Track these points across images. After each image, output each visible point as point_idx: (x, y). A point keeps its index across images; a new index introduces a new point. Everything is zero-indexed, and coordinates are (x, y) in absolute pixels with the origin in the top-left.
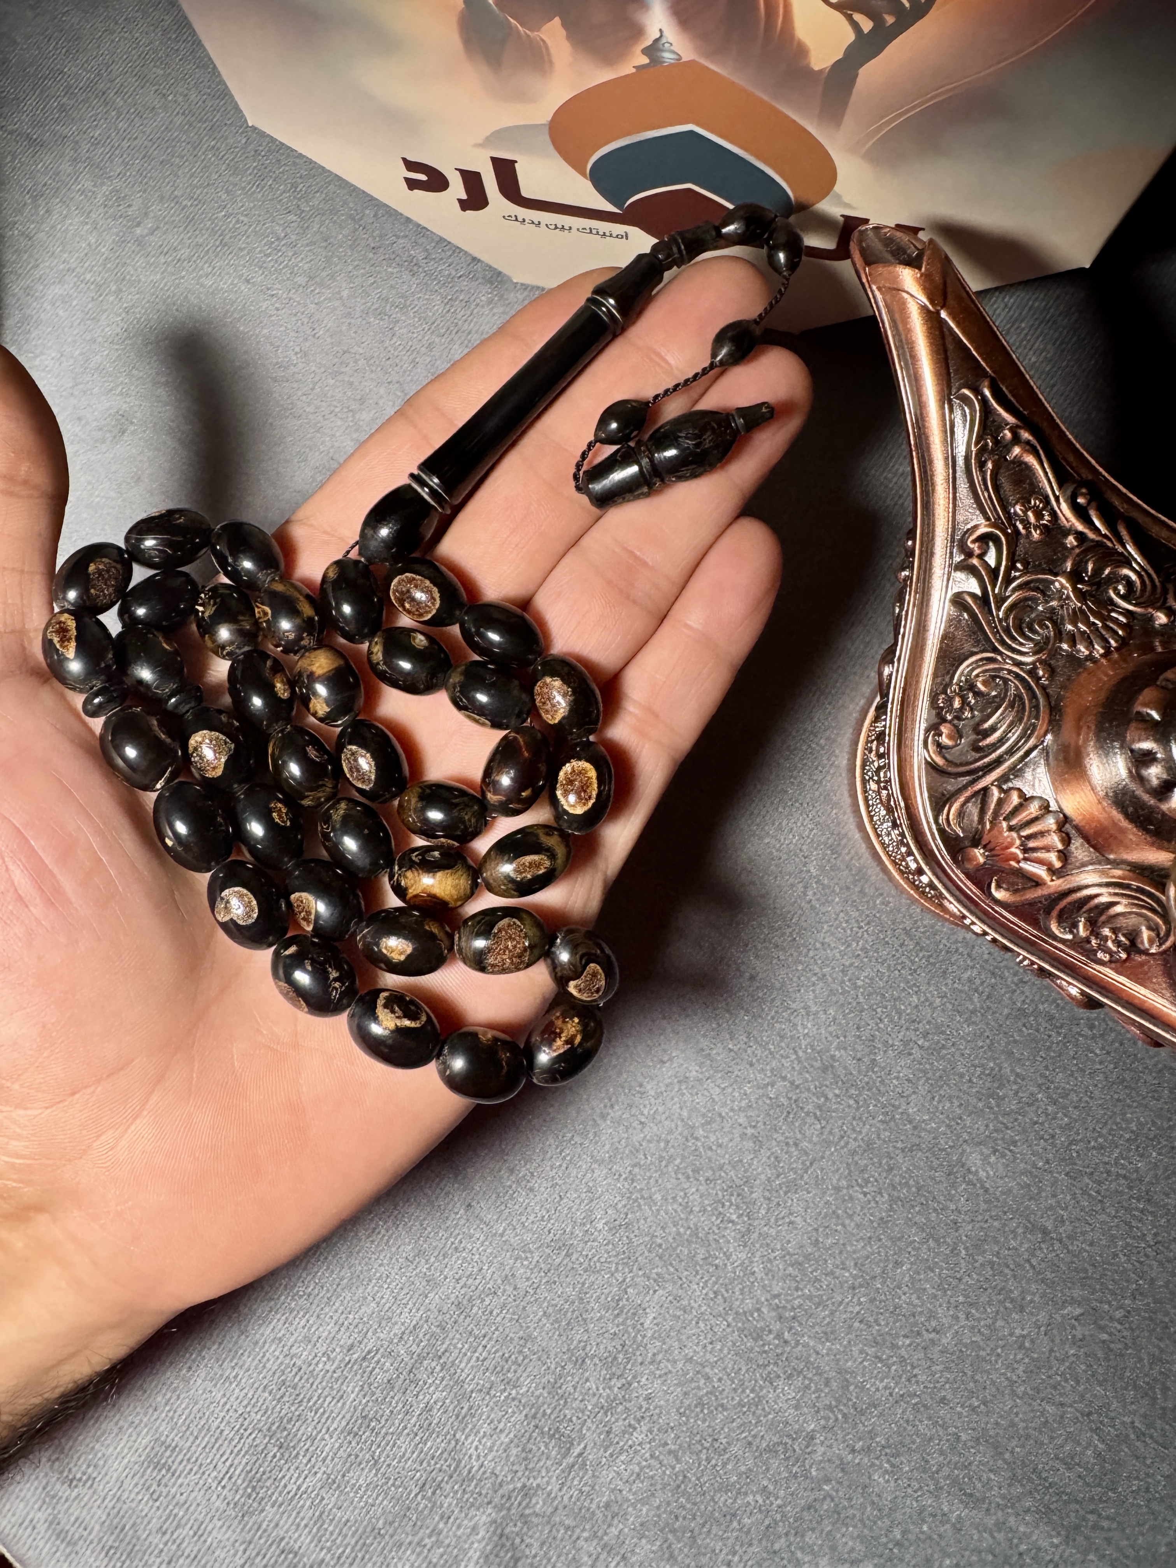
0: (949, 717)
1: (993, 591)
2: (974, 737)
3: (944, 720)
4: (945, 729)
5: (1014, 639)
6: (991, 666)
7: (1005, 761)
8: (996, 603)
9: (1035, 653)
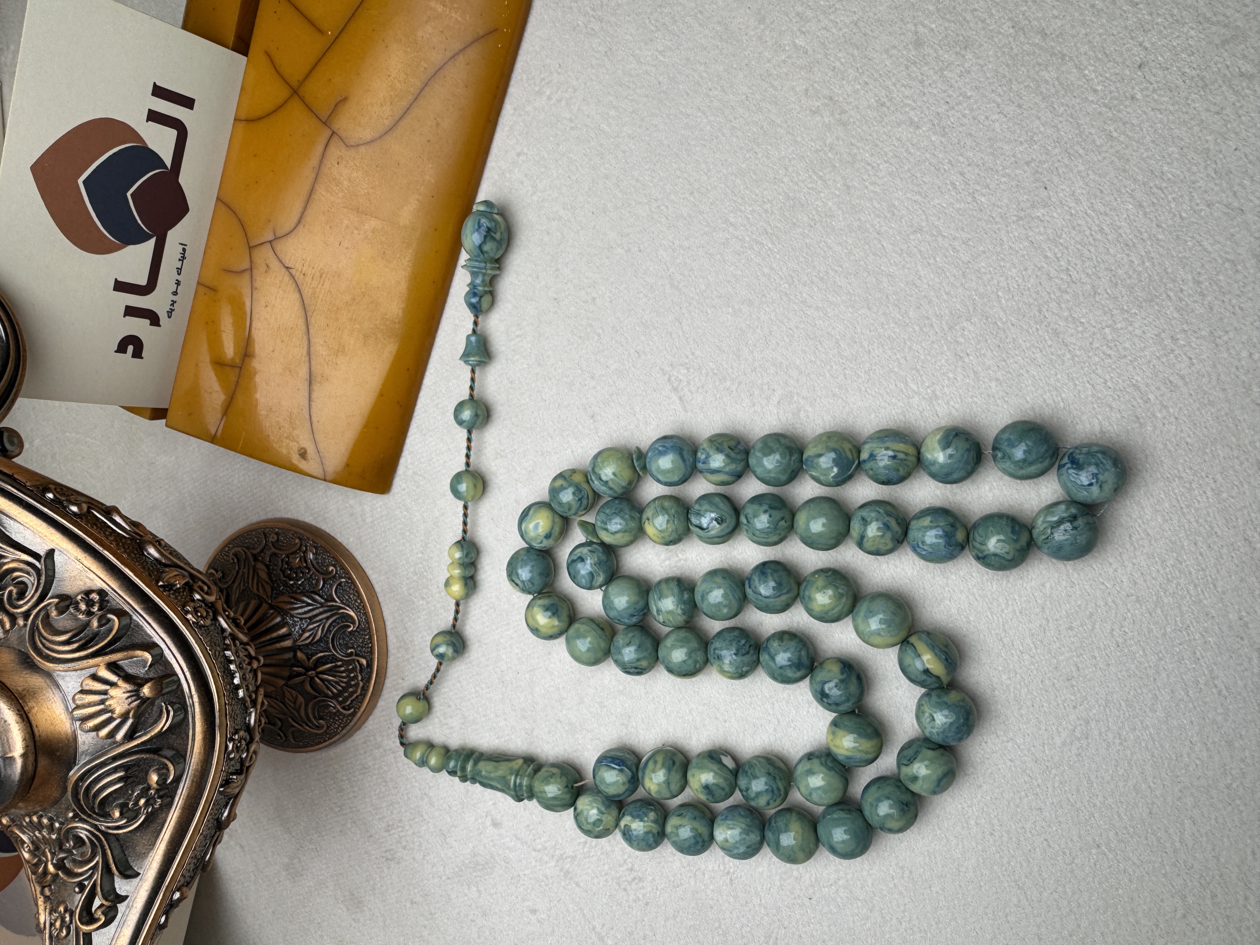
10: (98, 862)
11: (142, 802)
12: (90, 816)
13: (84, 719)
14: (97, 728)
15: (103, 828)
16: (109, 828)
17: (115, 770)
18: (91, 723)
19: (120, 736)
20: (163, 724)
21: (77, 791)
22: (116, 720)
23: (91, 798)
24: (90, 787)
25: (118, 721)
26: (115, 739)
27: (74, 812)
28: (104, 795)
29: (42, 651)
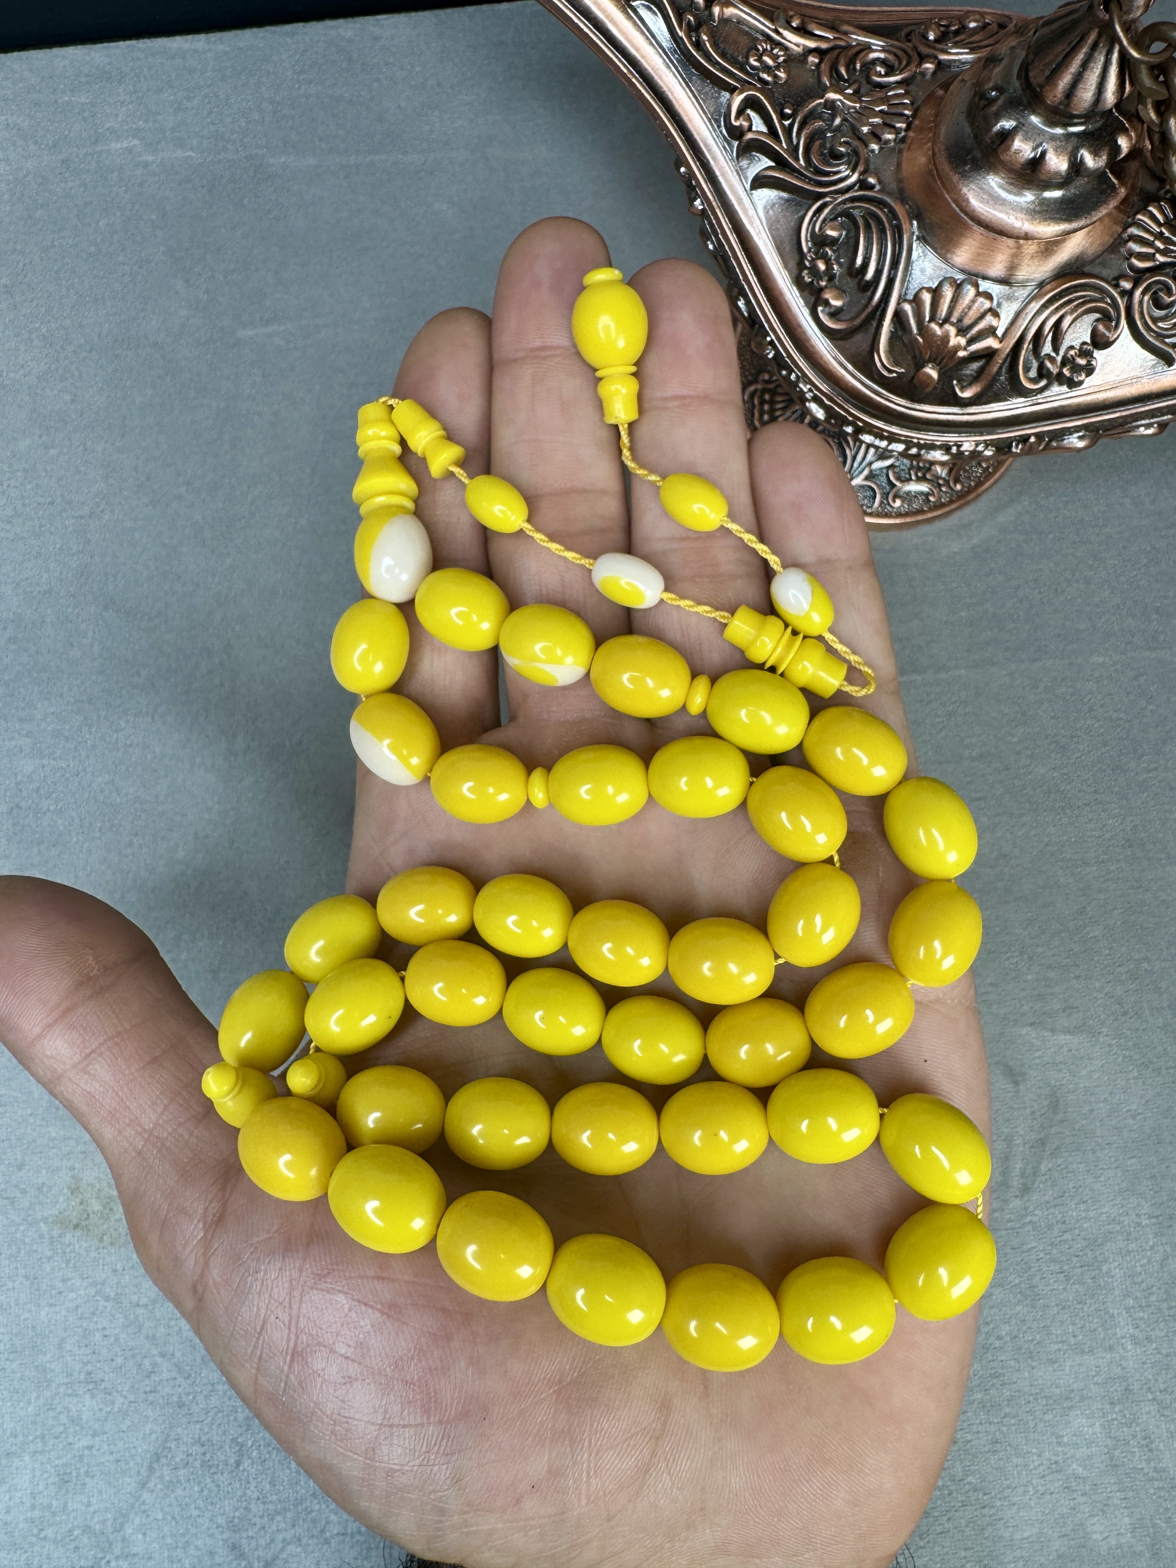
0: (823, 284)
1: (782, 147)
2: (857, 280)
3: (821, 290)
5: (827, 174)
6: (826, 211)
7: (896, 275)
8: (791, 156)
9: (853, 171)
10: (797, 159)
11: (822, 266)
12: (853, 200)
13: (958, 287)
14: (936, 293)
15: (828, 199)
16: (824, 206)
17: (878, 272)
18: (948, 293)
19: (907, 307)
20: (882, 356)
21: (890, 215)
22: (929, 321)
23: (871, 221)
24: (882, 232)
25: (926, 324)
26: (910, 302)
27: (871, 187)
28: (862, 235)
29: (1071, 293)
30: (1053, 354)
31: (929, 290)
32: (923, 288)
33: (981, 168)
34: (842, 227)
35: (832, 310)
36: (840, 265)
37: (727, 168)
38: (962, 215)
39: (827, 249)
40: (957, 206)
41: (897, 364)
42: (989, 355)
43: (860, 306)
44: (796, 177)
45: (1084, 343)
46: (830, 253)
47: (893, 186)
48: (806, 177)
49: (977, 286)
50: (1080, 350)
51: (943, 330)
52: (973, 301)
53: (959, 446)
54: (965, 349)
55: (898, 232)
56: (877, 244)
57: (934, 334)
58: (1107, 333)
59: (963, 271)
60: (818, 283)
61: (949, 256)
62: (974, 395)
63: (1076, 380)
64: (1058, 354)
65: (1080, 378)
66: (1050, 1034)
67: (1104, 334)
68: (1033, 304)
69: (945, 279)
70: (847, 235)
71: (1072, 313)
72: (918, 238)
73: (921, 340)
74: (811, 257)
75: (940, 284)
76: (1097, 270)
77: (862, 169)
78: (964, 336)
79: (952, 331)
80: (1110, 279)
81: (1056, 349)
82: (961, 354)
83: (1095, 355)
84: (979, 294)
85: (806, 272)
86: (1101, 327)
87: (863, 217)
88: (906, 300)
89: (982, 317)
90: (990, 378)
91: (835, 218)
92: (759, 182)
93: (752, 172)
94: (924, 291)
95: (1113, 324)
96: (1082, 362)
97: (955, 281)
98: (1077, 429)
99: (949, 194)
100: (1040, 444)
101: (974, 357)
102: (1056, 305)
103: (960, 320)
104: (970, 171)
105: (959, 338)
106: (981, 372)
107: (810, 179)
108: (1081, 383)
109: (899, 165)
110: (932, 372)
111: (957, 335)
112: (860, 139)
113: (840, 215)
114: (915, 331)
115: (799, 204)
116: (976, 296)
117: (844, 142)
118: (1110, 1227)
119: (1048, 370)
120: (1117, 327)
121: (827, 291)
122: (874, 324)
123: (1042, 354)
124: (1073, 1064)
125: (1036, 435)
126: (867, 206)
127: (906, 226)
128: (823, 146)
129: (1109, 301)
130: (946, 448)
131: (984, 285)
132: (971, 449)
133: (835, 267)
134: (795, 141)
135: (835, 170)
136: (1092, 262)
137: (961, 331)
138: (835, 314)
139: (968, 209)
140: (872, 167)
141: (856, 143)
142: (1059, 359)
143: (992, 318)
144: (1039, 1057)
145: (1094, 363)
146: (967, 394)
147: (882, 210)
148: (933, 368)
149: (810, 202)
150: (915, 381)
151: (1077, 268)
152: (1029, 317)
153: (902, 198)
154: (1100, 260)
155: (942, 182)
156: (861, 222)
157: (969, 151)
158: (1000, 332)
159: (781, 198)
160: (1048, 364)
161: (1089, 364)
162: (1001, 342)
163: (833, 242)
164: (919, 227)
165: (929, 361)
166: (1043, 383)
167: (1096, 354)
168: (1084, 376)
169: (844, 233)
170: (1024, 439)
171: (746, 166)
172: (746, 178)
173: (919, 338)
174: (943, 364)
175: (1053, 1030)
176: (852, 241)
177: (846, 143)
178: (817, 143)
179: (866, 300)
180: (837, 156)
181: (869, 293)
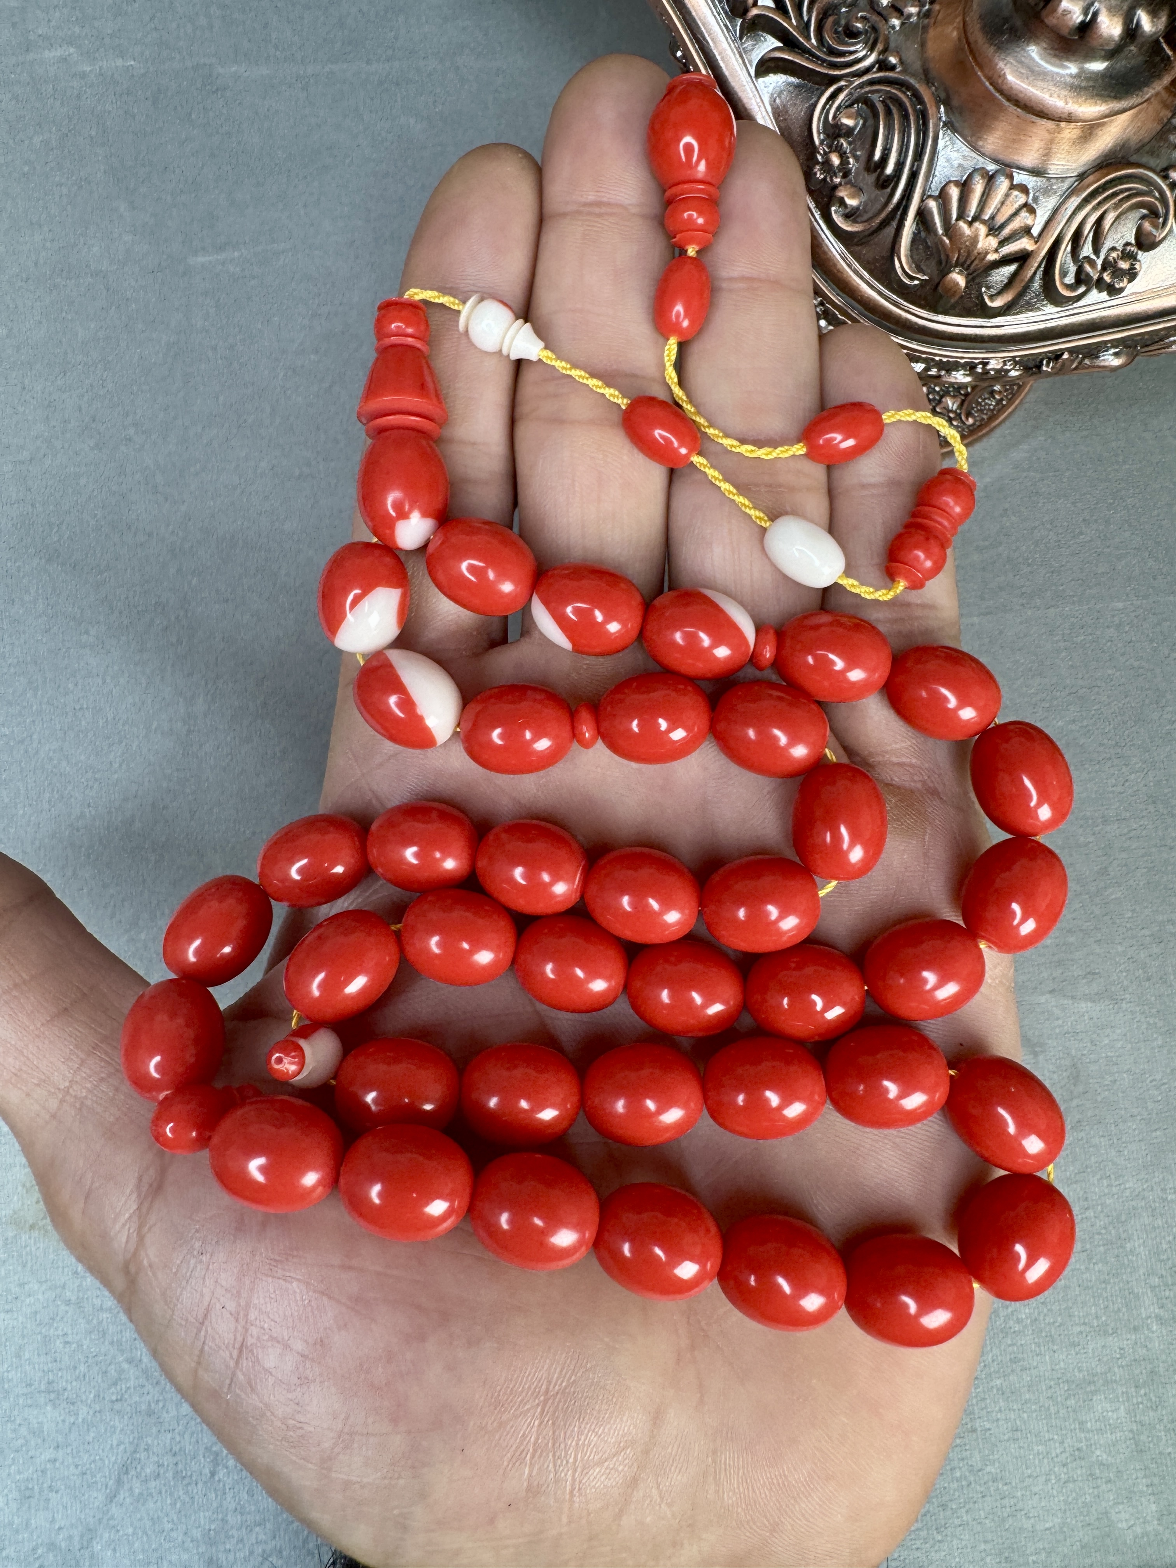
0: (837, 180)
1: (791, 24)
2: (875, 175)
3: (835, 187)
4: (842, 193)
5: (842, 54)
6: (842, 97)
7: (919, 168)
8: (802, 34)
9: (872, 50)
10: (808, 38)
11: (836, 160)
12: (872, 82)
13: (990, 179)
14: (965, 186)
15: (843, 83)
16: (839, 90)
17: (900, 165)
18: (978, 187)
19: (932, 204)
20: (903, 262)
21: (914, 99)
22: (957, 220)
23: (892, 107)
24: (905, 117)
25: (953, 221)
26: (935, 198)
27: (893, 68)
28: (881, 123)
29: (1116, 186)
30: (1093, 257)
31: (957, 183)
32: (950, 182)
33: (1020, 38)
34: (859, 114)
35: (848, 211)
36: (856, 158)
37: (729, 52)
38: (997, 95)
39: (842, 141)
40: (991, 84)
41: (920, 270)
42: (1022, 258)
43: (878, 206)
44: (807, 59)
45: (1128, 244)
46: (845, 145)
47: (917, 66)
48: (818, 58)
49: (1011, 177)
50: (1123, 252)
51: (973, 230)
52: (1007, 195)
53: (985, 364)
54: (996, 251)
55: (923, 116)
56: (899, 133)
57: (962, 234)
58: (1154, 232)
59: (996, 161)
60: (832, 180)
61: (981, 143)
62: (1005, 304)
63: (1117, 286)
64: (1098, 257)
65: (1121, 285)
66: (1070, 1002)
67: (1150, 234)
68: (1073, 199)
69: (975, 170)
70: (864, 125)
71: (1116, 206)
72: (945, 124)
73: (947, 241)
74: (824, 150)
75: (970, 176)
76: (1144, 160)
77: (881, 48)
78: (996, 236)
79: (982, 229)
80: (1158, 169)
81: (1096, 251)
82: (992, 257)
83: (1139, 257)
84: (1012, 187)
85: (818, 167)
86: (1147, 226)
87: (883, 102)
88: (930, 196)
89: (1016, 214)
90: (1023, 284)
91: (851, 105)
92: (766, 67)
93: (757, 54)
94: (952, 185)
95: (1161, 220)
96: (1124, 265)
97: (987, 172)
98: (1115, 343)
99: (982, 71)
100: (1073, 362)
101: (1005, 261)
102: (1100, 199)
103: (993, 218)
104: (1008, 41)
105: (990, 238)
106: (1013, 278)
107: (824, 61)
108: (1121, 290)
109: (923, 45)
110: (958, 279)
111: (987, 235)
112: (879, 14)
113: (856, 101)
114: (940, 231)
115: (811, 91)
116: (1010, 189)
117: (862, 17)
118: (1134, 1203)
119: (1088, 275)
120: (1164, 223)
121: (841, 188)
122: (894, 224)
123: (1081, 257)
124: (1094, 1032)
125: (1071, 351)
126: (888, 89)
127: (931, 110)
128: (836, 23)
129: (1157, 194)
130: (971, 367)
131: (1020, 178)
132: (999, 367)
133: (851, 160)
134: (806, 19)
135: (852, 49)
136: (1138, 151)
137: (994, 230)
138: (851, 215)
139: (1004, 87)
140: (892, 45)
141: (875, 18)
142: (1099, 262)
143: (1027, 214)
144: (1060, 1026)
145: (1137, 266)
146: (998, 303)
147: (904, 93)
148: (960, 273)
149: (823, 88)
150: (940, 289)
151: (1123, 158)
152: (1069, 212)
153: (927, 77)
154: (1147, 148)
155: (974, 58)
156: (880, 107)
157: (1006, 20)
158: (1035, 232)
159: (790, 84)
160: (1088, 268)
161: (1132, 267)
162: (1036, 242)
163: (849, 132)
164: (946, 112)
165: (956, 266)
166: (1082, 289)
167: (1141, 255)
168: (1125, 280)
169: (861, 122)
170: (1056, 356)
171: (750, 48)
172: (750, 62)
173: (945, 238)
174: (972, 268)
175: (1073, 998)
176: (870, 131)
177: (864, 18)
178: (830, 20)
179: (886, 196)
180: (851, 34)
181: (889, 190)
